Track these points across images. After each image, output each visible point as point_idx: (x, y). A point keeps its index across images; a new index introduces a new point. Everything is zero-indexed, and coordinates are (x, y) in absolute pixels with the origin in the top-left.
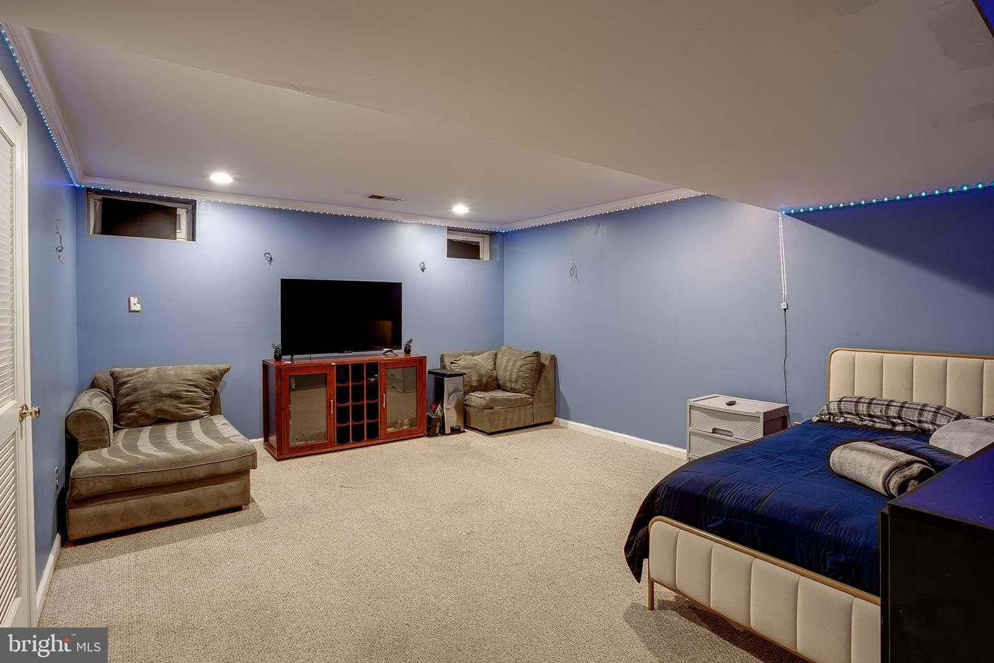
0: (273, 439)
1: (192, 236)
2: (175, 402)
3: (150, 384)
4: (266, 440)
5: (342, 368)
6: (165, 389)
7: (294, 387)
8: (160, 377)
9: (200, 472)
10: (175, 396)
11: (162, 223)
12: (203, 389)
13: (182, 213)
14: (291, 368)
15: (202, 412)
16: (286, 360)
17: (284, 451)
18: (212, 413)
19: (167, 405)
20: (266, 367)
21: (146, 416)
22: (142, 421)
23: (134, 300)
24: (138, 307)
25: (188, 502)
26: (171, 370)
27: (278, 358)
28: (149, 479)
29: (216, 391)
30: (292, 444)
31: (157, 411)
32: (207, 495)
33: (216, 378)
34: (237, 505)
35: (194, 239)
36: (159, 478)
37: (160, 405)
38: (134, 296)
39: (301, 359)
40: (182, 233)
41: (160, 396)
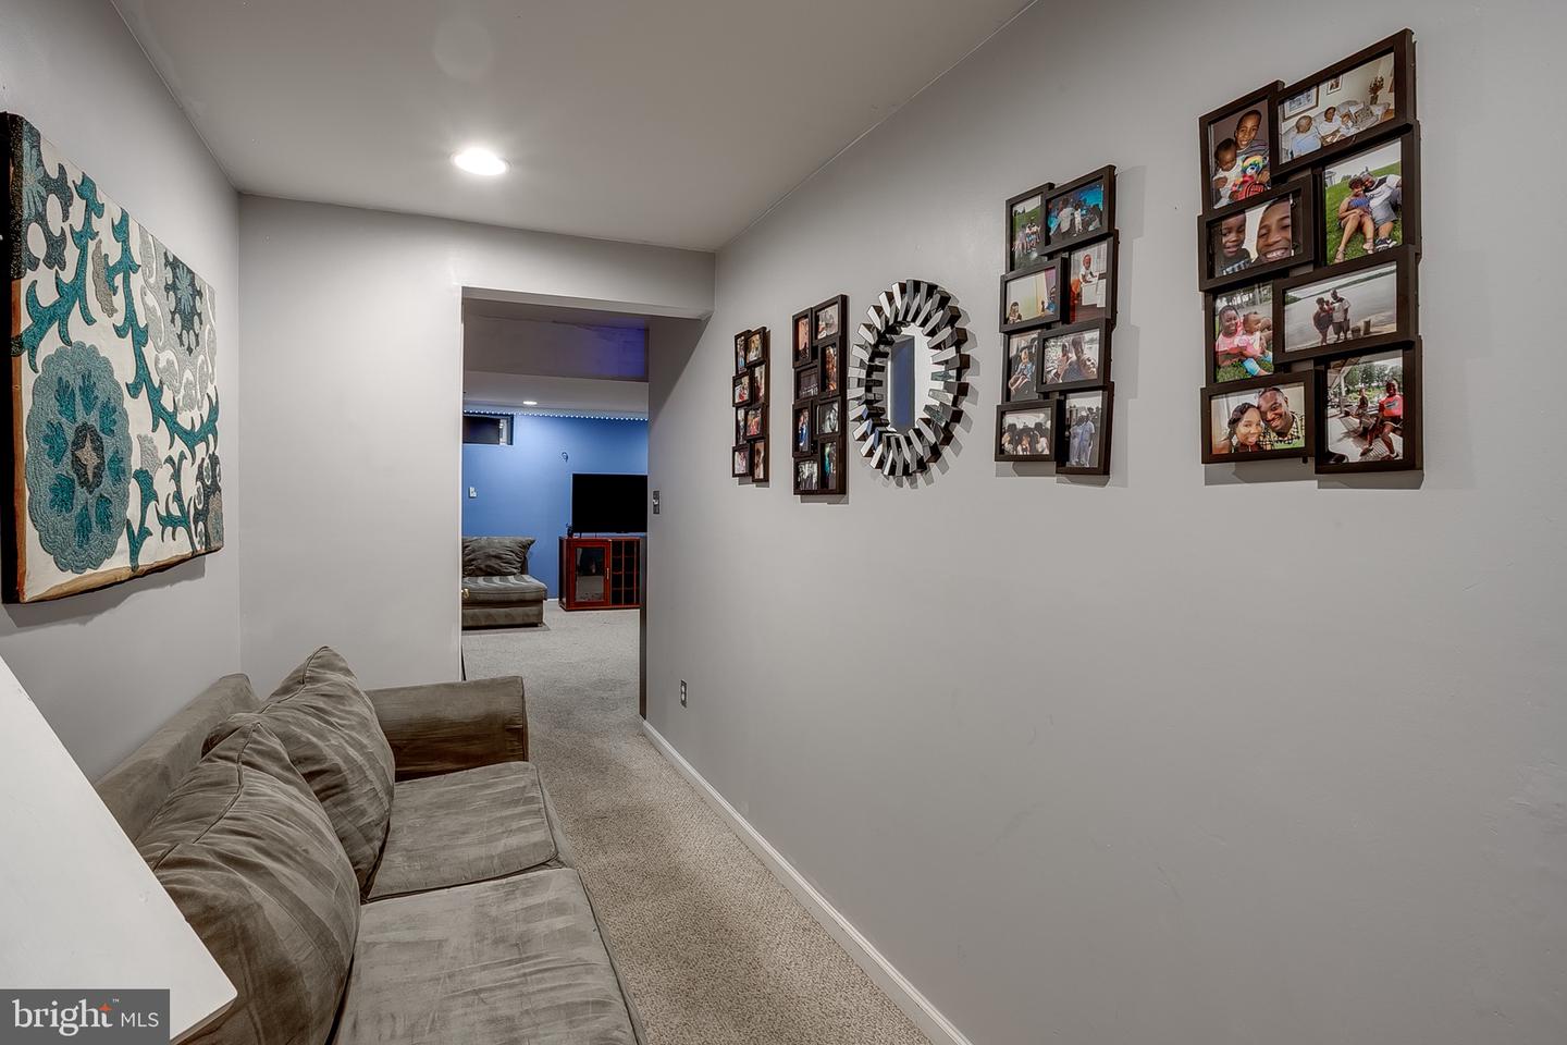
0: (564, 600)
1: (511, 442)
2: (498, 561)
3: (481, 548)
4: (560, 600)
5: (617, 544)
6: (491, 551)
7: (594, 571)
8: (489, 544)
9: (514, 597)
10: (498, 557)
11: (491, 433)
12: (516, 554)
13: (503, 425)
14: (579, 541)
15: (515, 571)
16: (576, 536)
17: (571, 603)
18: (522, 573)
19: (493, 563)
20: (561, 541)
21: (481, 569)
22: (478, 572)
23: (472, 489)
24: (473, 494)
25: (507, 615)
26: (496, 539)
27: (570, 535)
28: (486, 597)
29: (525, 558)
30: (577, 600)
31: (487, 566)
32: (518, 612)
33: (526, 546)
34: (534, 623)
35: (511, 444)
36: (491, 597)
37: (488, 563)
38: (473, 486)
39: (586, 535)
40: (504, 439)
41: (489, 556)
